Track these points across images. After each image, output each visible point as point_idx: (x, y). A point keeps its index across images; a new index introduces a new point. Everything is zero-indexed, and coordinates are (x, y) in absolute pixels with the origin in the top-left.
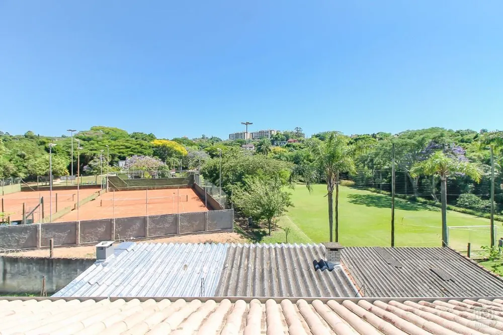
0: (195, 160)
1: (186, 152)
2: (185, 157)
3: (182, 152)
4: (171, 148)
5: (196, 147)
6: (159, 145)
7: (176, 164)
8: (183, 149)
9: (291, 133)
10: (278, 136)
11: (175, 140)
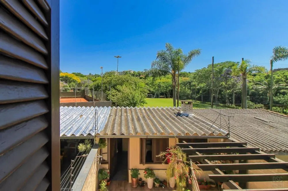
0: (85, 85)
1: (80, 81)
2: (79, 84)
3: (77, 80)
4: (71, 78)
5: (86, 78)
6: (63, 76)
7: (74, 87)
8: (78, 79)
9: (142, 72)
10: (134, 74)
11: (74, 73)
